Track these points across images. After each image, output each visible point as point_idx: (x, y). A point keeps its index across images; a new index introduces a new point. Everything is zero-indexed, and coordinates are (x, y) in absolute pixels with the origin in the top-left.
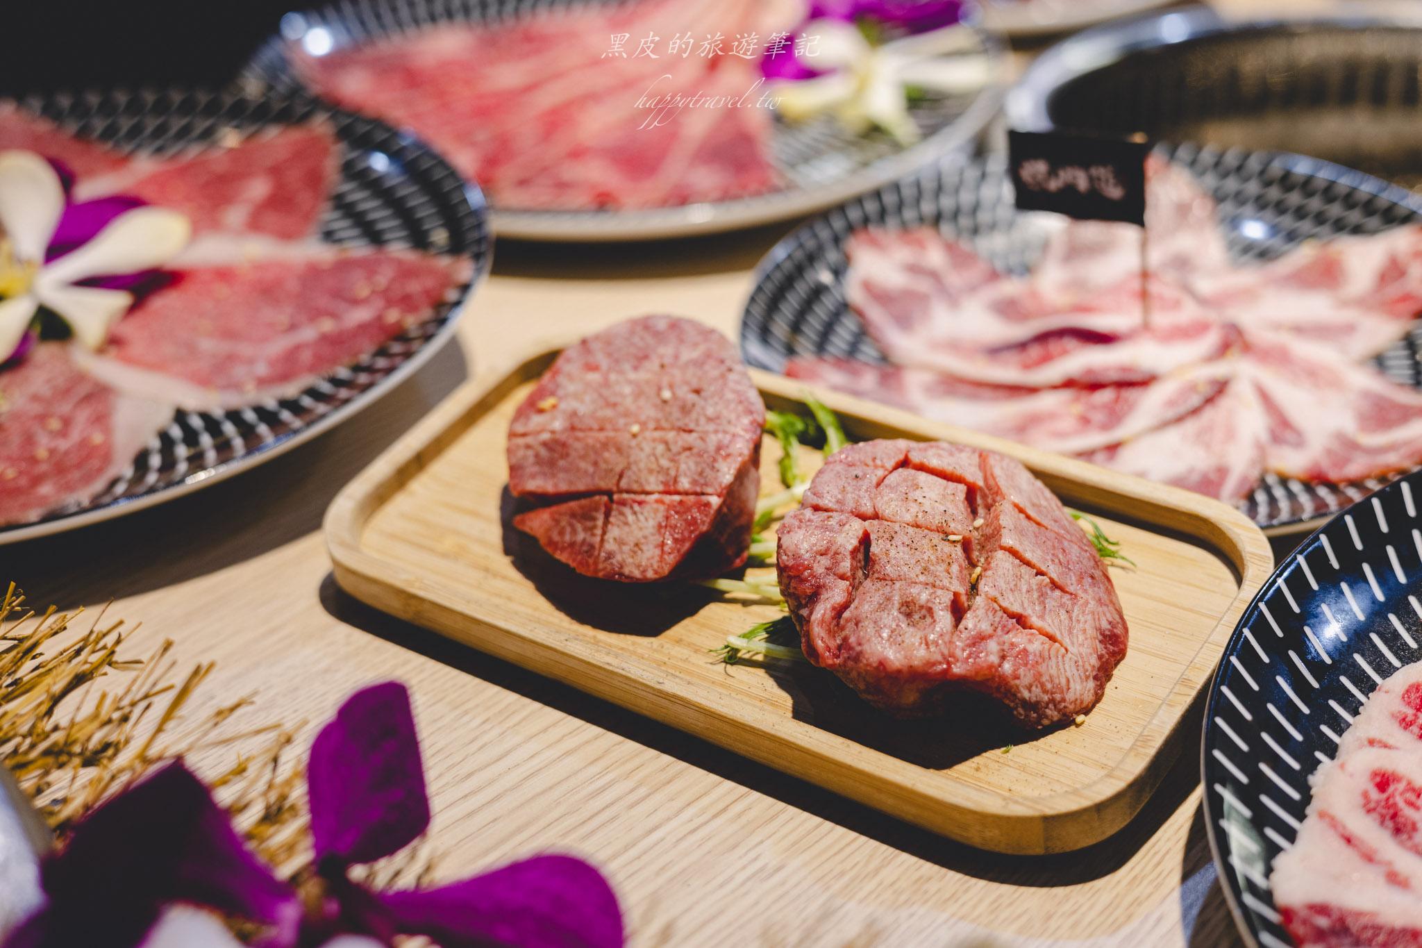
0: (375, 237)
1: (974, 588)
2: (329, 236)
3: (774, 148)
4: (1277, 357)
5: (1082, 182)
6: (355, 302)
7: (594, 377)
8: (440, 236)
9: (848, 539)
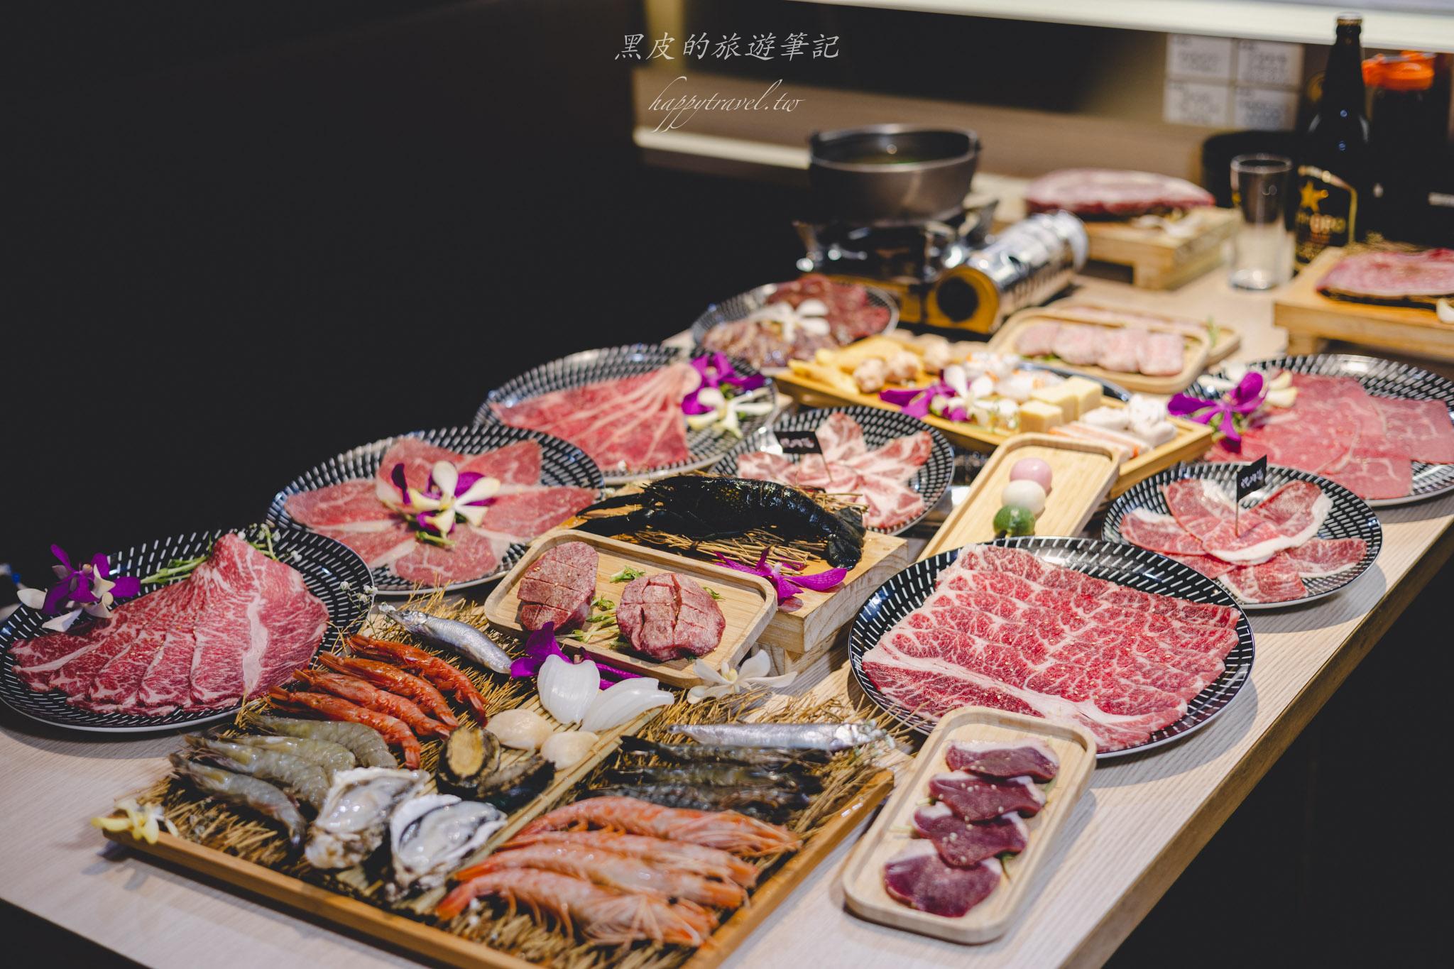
0: (561, 482)
1: (677, 618)
2: (544, 483)
3: (689, 442)
4: (876, 486)
5: (800, 445)
6: (559, 506)
7: (553, 562)
8: (585, 481)
9: (637, 612)
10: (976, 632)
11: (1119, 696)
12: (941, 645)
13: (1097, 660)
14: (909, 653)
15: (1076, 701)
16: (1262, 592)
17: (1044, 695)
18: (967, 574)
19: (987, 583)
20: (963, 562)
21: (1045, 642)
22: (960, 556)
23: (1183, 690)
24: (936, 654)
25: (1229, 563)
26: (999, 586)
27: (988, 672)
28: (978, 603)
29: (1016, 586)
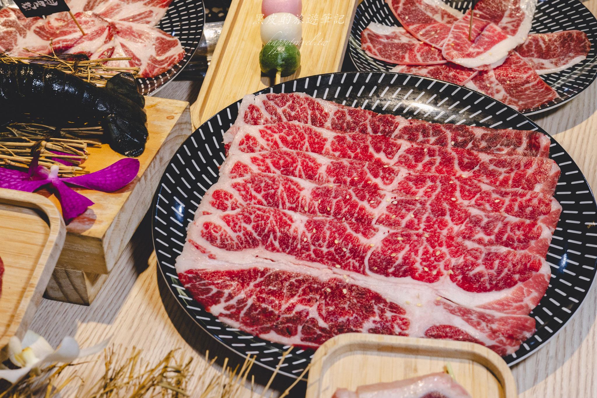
10: (288, 205)
11: (473, 264)
12: (255, 228)
13: (428, 220)
14: (224, 246)
15: (430, 281)
16: (511, 95)
17: (392, 279)
18: (254, 131)
19: (276, 136)
20: (246, 116)
21: (364, 204)
22: (242, 109)
23: (533, 243)
24: (254, 244)
25: (471, 70)
26: (289, 138)
27: (319, 257)
28: (276, 164)
29: (306, 136)
